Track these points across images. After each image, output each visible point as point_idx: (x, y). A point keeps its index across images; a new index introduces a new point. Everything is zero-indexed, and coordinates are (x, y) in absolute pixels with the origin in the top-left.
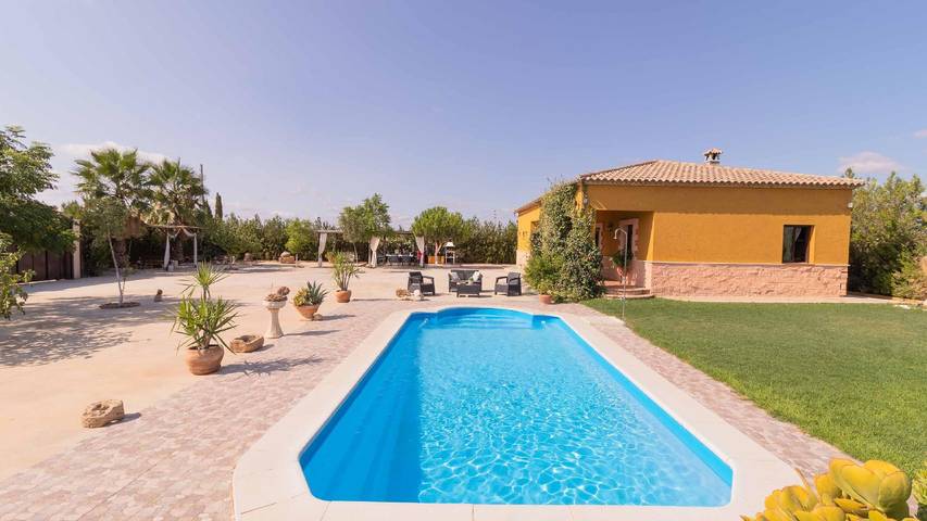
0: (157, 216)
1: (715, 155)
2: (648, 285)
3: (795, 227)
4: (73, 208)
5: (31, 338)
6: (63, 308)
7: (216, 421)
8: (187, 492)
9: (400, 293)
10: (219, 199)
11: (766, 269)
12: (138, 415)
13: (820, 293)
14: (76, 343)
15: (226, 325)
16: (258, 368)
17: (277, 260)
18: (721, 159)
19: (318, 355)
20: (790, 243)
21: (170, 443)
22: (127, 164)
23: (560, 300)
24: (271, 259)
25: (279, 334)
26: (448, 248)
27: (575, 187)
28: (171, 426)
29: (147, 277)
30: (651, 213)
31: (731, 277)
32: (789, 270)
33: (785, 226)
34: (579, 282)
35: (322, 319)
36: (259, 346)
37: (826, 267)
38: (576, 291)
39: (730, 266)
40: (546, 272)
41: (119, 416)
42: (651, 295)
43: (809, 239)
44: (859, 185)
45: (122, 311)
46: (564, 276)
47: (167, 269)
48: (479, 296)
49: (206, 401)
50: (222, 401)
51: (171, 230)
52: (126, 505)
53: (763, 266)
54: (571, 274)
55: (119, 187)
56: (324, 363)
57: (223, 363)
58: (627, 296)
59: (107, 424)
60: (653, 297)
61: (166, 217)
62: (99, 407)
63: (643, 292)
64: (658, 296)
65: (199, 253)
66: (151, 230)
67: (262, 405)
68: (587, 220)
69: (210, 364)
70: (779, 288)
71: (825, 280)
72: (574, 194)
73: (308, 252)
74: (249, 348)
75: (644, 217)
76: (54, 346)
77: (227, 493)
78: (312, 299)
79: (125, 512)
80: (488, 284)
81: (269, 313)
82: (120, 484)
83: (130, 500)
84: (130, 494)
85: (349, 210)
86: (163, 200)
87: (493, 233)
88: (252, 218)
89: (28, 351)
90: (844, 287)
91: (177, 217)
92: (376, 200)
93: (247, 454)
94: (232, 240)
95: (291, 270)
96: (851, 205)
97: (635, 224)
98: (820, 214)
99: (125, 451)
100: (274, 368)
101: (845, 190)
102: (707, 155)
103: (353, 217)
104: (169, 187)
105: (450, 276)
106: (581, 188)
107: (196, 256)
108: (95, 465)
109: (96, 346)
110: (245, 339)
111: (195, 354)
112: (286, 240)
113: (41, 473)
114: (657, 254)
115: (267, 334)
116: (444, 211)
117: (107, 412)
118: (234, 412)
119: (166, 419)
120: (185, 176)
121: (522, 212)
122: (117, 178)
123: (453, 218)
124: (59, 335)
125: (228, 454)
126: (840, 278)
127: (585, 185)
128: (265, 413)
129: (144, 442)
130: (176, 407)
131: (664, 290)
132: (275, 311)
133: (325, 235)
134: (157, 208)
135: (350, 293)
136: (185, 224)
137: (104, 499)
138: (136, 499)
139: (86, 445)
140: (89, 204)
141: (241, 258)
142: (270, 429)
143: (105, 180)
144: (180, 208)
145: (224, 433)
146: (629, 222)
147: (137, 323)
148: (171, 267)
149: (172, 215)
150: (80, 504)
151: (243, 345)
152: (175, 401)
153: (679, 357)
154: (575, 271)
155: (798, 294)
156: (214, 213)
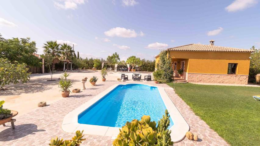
0: (62, 58)
1: (212, 42)
2: (187, 79)
3: (232, 64)
4: (42, 56)
5: (31, 87)
6: (39, 81)
7: (64, 107)
8: (55, 120)
9: (118, 79)
10: (78, 53)
11: (222, 76)
12: (49, 105)
13: (239, 83)
14: (40, 89)
15: (71, 86)
16: (77, 96)
17: (92, 69)
18: (214, 43)
19: (92, 94)
20: (230, 69)
21: (54, 111)
22: (55, 45)
23: (160, 83)
24: (90, 69)
25: (85, 89)
26: (136, 67)
27: (167, 52)
28: (55, 108)
29: (59, 73)
30: (188, 59)
31: (211, 78)
32: (229, 76)
33: (229, 63)
34: (166, 78)
35: (96, 85)
36: (79, 91)
37: (241, 76)
38: (165, 80)
39: (211, 74)
40: (159, 75)
41: (45, 105)
42: (187, 82)
43: (236, 67)
44: (253, 52)
45: (52, 82)
46: (163, 76)
47: (64, 71)
48: (139, 81)
49: (64, 103)
50: (67, 103)
51: (65, 61)
52: (43, 122)
53: (221, 75)
54: (164, 75)
55: (53, 50)
56: (92, 96)
57: (70, 95)
58: (180, 82)
59: (43, 106)
60: (188, 83)
61: (64, 58)
62: (41, 103)
63: (185, 81)
64: (189, 82)
65: (72, 67)
66: (61, 61)
67: (75, 105)
68: (169, 61)
69: (66, 95)
70: (226, 81)
71: (241, 79)
72: (167, 54)
73: (99, 67)
74: (77, 92)
75: (186, 60)
76: (36, 89)
77: (62, 121)
78: (94, 80)
79: (42, 123)
80: (143, 78)
81: (82, 84)
82: (43, 118)
83: (44, 121)
84: (44, 120)
85: (109, 57)
86: (64, 54)
87: (149, 63)
88: (86, 58)
89: (30, 90)
90: (247, 81)
91: (67, 58)
92: (116, 54)
93: (68, 114)
94: (80, 64)
95: (94, 72)
96: (250, 58)
97: (184, 62)
98: (240, 60)
99: (45, 112)
100: (81, 97)
101: (248, 53)
102: (210, 42)
103: (110, 59)
104: (65, 50)
105: (133, 75)
106: (168, 52)
107: (71, 68)
108: (38, 114)
109: (45, 90)
110: (76, 90)
111: (63, 93)
112: (94, 64)
113: (28, 115)
114: (189, 71)
115: (82, 89)
116: (135, 57)
117: (43, 104)
118: (69, 105)
119: (54, 106)
120: (69, 47)
121: (156, 57)
122: (53, 48)
123: (137, 59)
124: (37, 87)
125: (65, 114)
126: (246, 79)
127: (169, 51)
128: (75, 106)
129: (49, 110)
130: (57, 104)
131: (191, 81)
132: (84, 83)
133: (103, 63)
134: (62, 56)
135: (105, 79)
136: (69, 60)
137: (39, 120)
138: (45, 121)
139: (38, 110)
140: (46, 55)
141: (83, 68)
142: (75, 110)
143: (50, 49)
144: (68, 56)
145: (65, 110)
146: (183, 61)
147: (55, 85)
148: (65, 71)
149: (66, 58)
150: (34, 121)
151: (75, 91)
152: (57, 103)
153: (182, 99)
154: (165, 75)
155: (232, 83)
156: (77, 57)
